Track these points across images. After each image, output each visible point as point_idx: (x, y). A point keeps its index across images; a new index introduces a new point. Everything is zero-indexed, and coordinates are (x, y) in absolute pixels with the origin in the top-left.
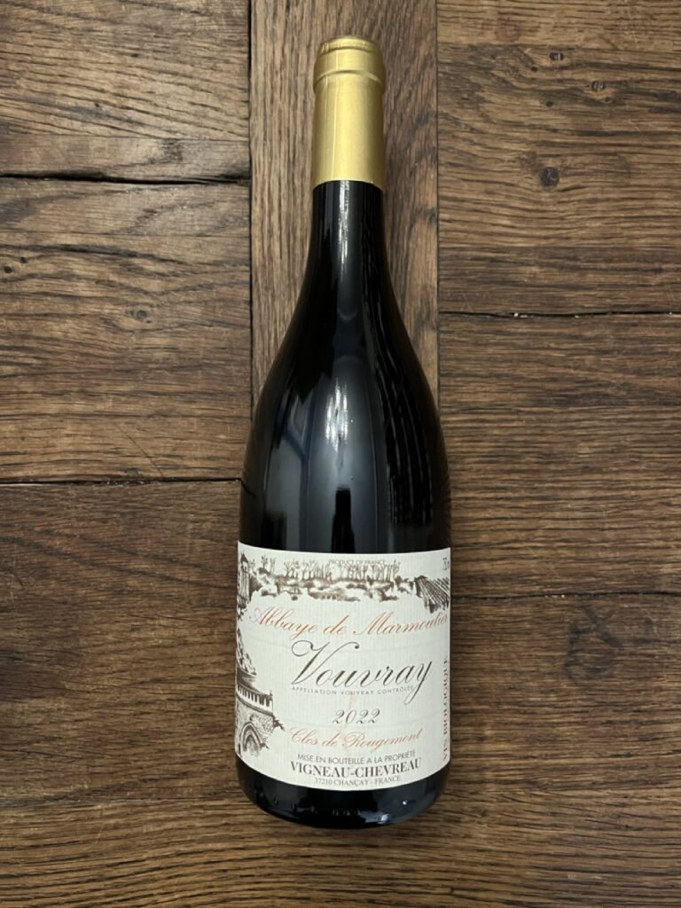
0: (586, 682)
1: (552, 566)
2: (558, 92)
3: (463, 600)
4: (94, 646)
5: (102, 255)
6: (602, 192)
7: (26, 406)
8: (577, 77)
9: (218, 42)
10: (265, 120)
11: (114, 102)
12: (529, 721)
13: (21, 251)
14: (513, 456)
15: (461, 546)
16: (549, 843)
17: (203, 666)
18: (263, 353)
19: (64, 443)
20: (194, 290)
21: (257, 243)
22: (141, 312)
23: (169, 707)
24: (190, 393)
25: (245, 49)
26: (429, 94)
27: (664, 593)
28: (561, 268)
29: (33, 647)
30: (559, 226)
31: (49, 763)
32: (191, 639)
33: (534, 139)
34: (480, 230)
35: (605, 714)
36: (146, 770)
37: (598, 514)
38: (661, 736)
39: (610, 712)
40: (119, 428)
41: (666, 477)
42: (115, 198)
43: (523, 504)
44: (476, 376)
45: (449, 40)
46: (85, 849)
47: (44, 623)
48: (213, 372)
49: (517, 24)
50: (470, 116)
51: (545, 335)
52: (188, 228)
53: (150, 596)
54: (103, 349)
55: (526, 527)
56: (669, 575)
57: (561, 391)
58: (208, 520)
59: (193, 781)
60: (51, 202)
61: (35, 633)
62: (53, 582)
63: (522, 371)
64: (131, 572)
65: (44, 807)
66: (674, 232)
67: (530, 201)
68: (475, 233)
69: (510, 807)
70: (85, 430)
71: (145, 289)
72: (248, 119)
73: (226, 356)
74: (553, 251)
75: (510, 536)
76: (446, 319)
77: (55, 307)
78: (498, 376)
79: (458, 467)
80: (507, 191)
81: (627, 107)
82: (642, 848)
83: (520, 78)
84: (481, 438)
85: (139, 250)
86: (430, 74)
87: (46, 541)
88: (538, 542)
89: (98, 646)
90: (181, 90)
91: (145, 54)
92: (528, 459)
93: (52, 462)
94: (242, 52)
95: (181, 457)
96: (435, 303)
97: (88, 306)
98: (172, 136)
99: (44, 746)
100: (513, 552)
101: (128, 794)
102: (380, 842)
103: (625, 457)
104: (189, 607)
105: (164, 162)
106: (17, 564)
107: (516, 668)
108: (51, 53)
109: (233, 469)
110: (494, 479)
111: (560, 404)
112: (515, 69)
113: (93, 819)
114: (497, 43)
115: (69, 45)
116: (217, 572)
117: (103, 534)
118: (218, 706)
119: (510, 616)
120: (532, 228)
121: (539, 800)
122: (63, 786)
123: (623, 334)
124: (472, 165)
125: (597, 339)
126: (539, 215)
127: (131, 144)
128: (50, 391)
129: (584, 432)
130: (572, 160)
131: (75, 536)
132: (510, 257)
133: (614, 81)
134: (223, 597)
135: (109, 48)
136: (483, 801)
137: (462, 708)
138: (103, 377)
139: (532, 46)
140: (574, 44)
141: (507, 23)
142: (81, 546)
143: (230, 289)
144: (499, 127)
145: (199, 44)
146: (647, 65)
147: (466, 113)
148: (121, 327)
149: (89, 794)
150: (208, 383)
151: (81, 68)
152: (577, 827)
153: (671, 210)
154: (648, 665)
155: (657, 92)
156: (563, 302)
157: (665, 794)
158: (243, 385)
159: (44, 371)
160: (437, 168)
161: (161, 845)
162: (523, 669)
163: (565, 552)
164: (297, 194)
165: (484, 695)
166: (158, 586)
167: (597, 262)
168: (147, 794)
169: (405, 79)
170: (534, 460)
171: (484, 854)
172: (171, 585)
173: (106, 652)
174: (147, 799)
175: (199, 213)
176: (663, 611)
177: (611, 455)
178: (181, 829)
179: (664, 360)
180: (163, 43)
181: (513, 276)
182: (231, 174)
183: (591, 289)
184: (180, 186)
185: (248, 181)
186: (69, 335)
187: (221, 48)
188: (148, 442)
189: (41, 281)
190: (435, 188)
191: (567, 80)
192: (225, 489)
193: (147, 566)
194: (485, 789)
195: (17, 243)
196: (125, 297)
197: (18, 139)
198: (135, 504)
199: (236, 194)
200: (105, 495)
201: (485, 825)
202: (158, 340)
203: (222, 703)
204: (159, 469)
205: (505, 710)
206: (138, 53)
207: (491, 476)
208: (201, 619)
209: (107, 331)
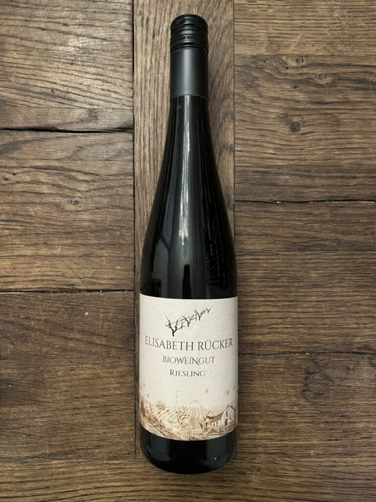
0: (316, 401)
1: (295, 338)
2: (300, 80)
3: (248, 356)
4: (51, 378)
5: (55, 171)
6: (324, 135)
7: (15, 251)
8: (310, 72)
9: (117, 56)
10: (141, 98)
11: (62, 89)
12: (282, 421)
13: (14, 169)
14: (275, 278)
15: (246, 326)
16: (294, 486)
17: (108, 390)
18: (141, 223)
19: (35, 271)
20: (104, 189)
21: (137, 164)
22: (76, 201)
23: (91, 411)
24: (102, 244)
25: (131, 60)
26: (230, 83)
27: (358, 353)
28: (302, 176)
29: (20, 378)
30: (301, 153)
31: (28, 439)
32: (102, 375)
33: (287, 107)
34: (257, 156)
35: (322, 418)
36: (79, 444)
37: (320, 310)
38: (354, 430)
39: (327, 417)
40: (64, 263)
41: (358, 290)
42: (61, 141)
43: (280, 304)
44: (255, 235)
45: (241, 53)
46: (47, 484)
47: (25, 366)
48: (114, 233)
49: (278, 43)
50: (252, 94)
51: (292, 213)
53: (80, 352)
54: (56, 221)
55: (282, 317)
56: (360, 342)
57: (300, 243)
58: (111, 312)
59: (104, 450)
60: (29, 143)
61: (21, 371)
62: (30, 344)
63: (280, 232)
64: (71, 339)
65: (25, 462)
66: (363, 156)
67: (284, 140)
68: (254, 158)
69: (272, 466)
70: (48, 264)
71: (77, 188)
72: (132, 97)
73: (122, 224)
74: (297, 167)
75: (273, 321)
76: (239, 205)
77: (31, 199)
78: (266, 235)
79: (245, 284)
80: (271, 134)
81: (338, 88)
82: (344, 489)
83: (279, 73)
84: (257, 268)
85: (75, 168)
86: (230, 72)
87: (26, 323)
88: (288, 324)
89: (53, 378)
90: (96, 82)
91: (77, 63)
92: (282, 280)
93: (30, 281)
94: (130, 62)
95: (97, 278)
96: (233, 196)
97: (48, 198)
98: (92, 107)
99: (26, 430)
100: (274, 330)
101: (70, 456)
102: (201, 483)
104: (101, 358)
105: (89, 121)
106: (11, 335)
107: (275, 392)
108: (27, 62)
109: (125, 285)
110: (264, 290)
111: (300, 250)
112: (277, 68)
113: (51, 468)
114: (266, 54)
115: (37, 58)
116: (116, 340)
117: (56, 319)
118: (116, 411)
119: (273, 364)
120: (285, 155)
121: (288, 463)
122: (36, 451)
123: (335, 212)
124: (253, 121)
125: (321, 215)
126: (290, 147)
127: (70, 112)
128: (29, 243)
129: (314, 266)
130: (308, 118)
131: (42, 320)
132: (273, 171)
133: (331, 73)
134: (119, 353)
135: (58, 60)
136: (257, 463)
137: (246, 413)
138: (56, 236)
139: (286, 55)
140: (309, 53)
141: (273, 42)
142: (44, 325)
143: (123, 189)
144: (268, 100)
145: (106, 57)
146: (350, 64)
147: (250, 93)
148: (65, 209)
149: (49, 456)
150: (111, 239)
151: (43, 71)
152: (308, 478)
153: (362, 144)
154: (347, 391)
155: (355, 79)
156: (302, 195)
157: (356, 461)
158: (130, 240)
159: (24, 233)
160: (234, 122)
161: (87, 483)
162: (280, 393)
163: (303, 330)
164: (158, 137)
165: (258, 406)
166: (85, 346)
167: (321, 173)
168: (80, 456)
169: (217, 75)
170: (286, 280)
171: (258, 491)
172: (92, 346)
173: (58, 381)
174: (79, 459)
175: (106, 148)
176: (356, 363)
177: (328, 278)
178: (97, 475)
179: (357, 226)
180: (87, 57)
181: (275, 181)
182: (122, 127)
183: (318, 188)
184: (97, 134)
185: (133, 131)
186: (38, 213)
187: (118, 60)
188: (80, 271)
189: (23, 185)
190: (233, 134)
191: (305, 73)
192: (120, 295)
193: (80, 336)
194: (259, 457)
195: (11, 165)
196: (67, 193)
197: (10, 109)
198: (73, 303)
199: (126, 138)
200: (57, 298)
201: (259, 476)
202: (85, 216)
203: (119, 409)
204: (85, 285)
205: (270, 415)
206: (73, 62)
207: (263, 289)
208: (108, 365)
209: (58, 211)
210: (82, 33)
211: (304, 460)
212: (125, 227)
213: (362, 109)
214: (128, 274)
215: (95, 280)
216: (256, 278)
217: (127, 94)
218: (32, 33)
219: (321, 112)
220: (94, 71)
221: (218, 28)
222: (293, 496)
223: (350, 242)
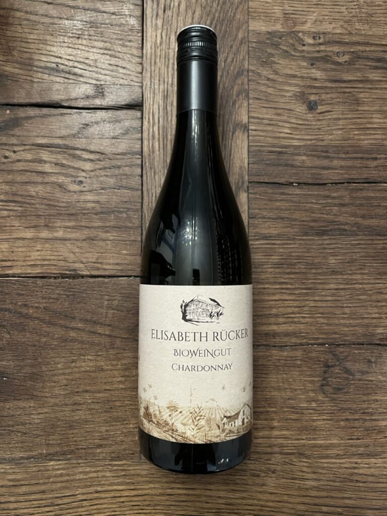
0: (336, 396)
1: (313, 328)
2: (317, 58)
3: (262, 347)
4: (50, 371)
5: (58, 150)
6: (343, 114)
7: (14, 234)
8: (328, 49)
9: (126, 30)
10: (151, 74)
11: (67, 63)
12: (300, 418)
13: (14, 147)
14: (292, 265)
15: (261, 316)
16: (312, 490)
17: (112, 383)
18: (149, 205)
19: (35, 255)
20: (110, 169)
21: (145, 143)
22: (80, 181)
23: (92, 406)
24: (107, 227)
25: (140, 34)
26: (244, 59)
27: (379, 345)
28: (319, 157)
29: (16, 371)
30: (318, 133)
31: (24, 438)
32: (106, 367)
33: (304, 85)
34: (272, 135)
35: (344, 414)
36: (78, 443)
37: (340, 298)
38: (377, 428)
39: (348, 413)
40: (66, 246)
41: (380, 277)
42: (67, 118)
43: (297, 292)
44: (270, 218)
45: (255, 29)
46: (43, 488)
47: (22, 357)
48: (120, 215)
49: (294, 20)
50: (267, 71)
51: (310, 195)
52: (107, 134)
53: (82, 342)
54: (58, 202)
55: (299, 306)
56: (382, 333)
57: (318, 227)
58: (116, 299)
59: (106, 450)
60: (31, 120)
62: (28, 334)
63: (297, 215)
64: (73, 329)
65: (18, 463)
66: (384, 137)
67: (301, 119)
68: (270, 137)
69: (288, 468)
70: (47, 248)
71: (82, 167)
72: (141, 73)
73: (128, 206)
74: (314, 147)
75: (290, 310)
76: (253, 186)
77: (32, 178)
78: (282, 218)
79: (259, 270)
80: (288, 113)
81: (357, 66)
82: (366, 494)
83: (296, 50)
84: (273, 254)
85: (79, 146)
86: (244, 48)
87: (24, 311)
88: (305, 314)
89: (52, 371)
90: (103, 57)
91: (84, 37)
92: (299, 266)
93: (29, 265)
94: (139, 36)
95: (101, 263)
96: (247, 177)
97: (50, 178)
98: (98, 83)
99: (21, 428)
100: (290, 320)
101: (69, 456)
102: (212, 487)
103: (356, 265)
104: (104, 349)
105: (94, 97)
106: (8, 323)
107: (292, 387)
108: (32, 36)
109: (131, 270)
110: (280, 277)
111: (318, 234)
112: (293, 45)
113: (48, 470)
114: (282, 30)
115: (42, 32)
116: (121, 329)
117: (56, 306)
118: (120, 406)
119: (289, 357)
120: (302, 134)
121: (305, 464)
122: (32, 451)
123: (353, 195)
124: (268, 99)
125: (339, 197)
126: (307, 127)
127: (75, 87)
128: (29, 225)
129: (332, 251)
130: (326, 96)
131: (41, 308)
132: (290, 151)
133: (348, 51)
134: (124, 344)
135: (64, 34)
136: (272, 464)
137: (261, 410)
138: (58, 218)
139: (302, 32)
140: (326, 30)
141: (289, 19)
142: (44, 313)
143: (130, 168)
144: (283, 77)
145: (114, 32)
146: (368, 42)
147: (265, 70)
148: (69, 189)
149: (46, 456)
150: (117, 222)
151: (48, 45)
152: (328, 481)
153: (382, 124)
154: (369, 386)
155: (374, 57)
156: (320, 176)
157: (379, 462)
158: (137, 223)
159: (25, 214)
160: (248, 100)
161: (87, 486)
162: (297, 387)
163: (321, 320)
164: (168, 115)
165: (274, 402)
166: (87, 337)
167: (338, 153)
168: (79, 457)
169: (230, 51)
170: (303, 267)
171: (273, 495)
172: (94, 336)
173: (57, 374)
174: (79, 460)
175: (113, 125)
176: (378, 355)
177: (348, 264)
178: (98, 477)
179: (378, 210)
180: (95, 31)
181: (291, 161)
182: (131, 104)
183: (336, 169)
184: (103, 111)
185: (141, 108)
186: (40, 194)
187: (127, 34)
188: (83, 255)
189: (24, 164)
190: (247, 112)
191: (322, 51)
192: (125, 282)
193: (81, 325)
194: (274, 457)
195: (11, 142)
196: (71, 173)
197: (12, 84)
198: (75, 290)
199: (134, 115)
200: (58, 284)
201: (274, 479)
202: (89, 197)
203: (123, 404)
204: (89, 270)
205: (286, 411)
206: (80, 36)
207: (278, 276)
208: (111, 356)
209: (60, 192)
210: (89, 7)
211: (324, 461)
212: (132, 209)
213: (382, 89)
214: (136, 259)
215: (99, 265)
216: (271, 264)
217: (136, 69)
218: (38, 7)
219: (339, 90)
220: (102, 46)
221: (232, 4)
222: (311, 502)
223: (370, 227)
